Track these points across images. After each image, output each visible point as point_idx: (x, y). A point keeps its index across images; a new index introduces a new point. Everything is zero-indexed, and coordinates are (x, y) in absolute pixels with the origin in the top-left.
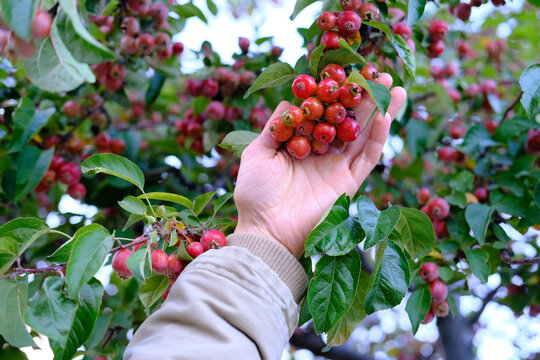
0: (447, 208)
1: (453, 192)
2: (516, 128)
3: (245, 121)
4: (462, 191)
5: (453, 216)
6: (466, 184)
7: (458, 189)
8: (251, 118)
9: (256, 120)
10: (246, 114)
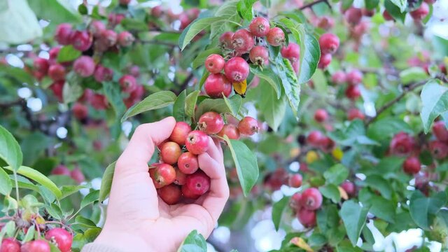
0: (320, 200)
1: (327, 183)
2: (390, 128)
3: (115, 84)
4: (336, 184)
5: (323, 208)
6: (339, 178)
7: (331, 181)
8: (121, 80)
9: (127, 84)
10: (117, 75)
